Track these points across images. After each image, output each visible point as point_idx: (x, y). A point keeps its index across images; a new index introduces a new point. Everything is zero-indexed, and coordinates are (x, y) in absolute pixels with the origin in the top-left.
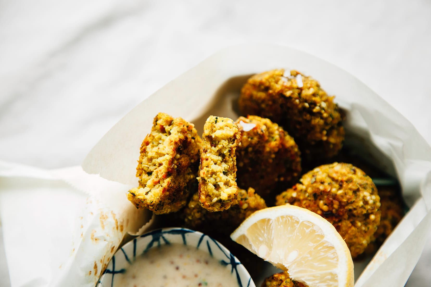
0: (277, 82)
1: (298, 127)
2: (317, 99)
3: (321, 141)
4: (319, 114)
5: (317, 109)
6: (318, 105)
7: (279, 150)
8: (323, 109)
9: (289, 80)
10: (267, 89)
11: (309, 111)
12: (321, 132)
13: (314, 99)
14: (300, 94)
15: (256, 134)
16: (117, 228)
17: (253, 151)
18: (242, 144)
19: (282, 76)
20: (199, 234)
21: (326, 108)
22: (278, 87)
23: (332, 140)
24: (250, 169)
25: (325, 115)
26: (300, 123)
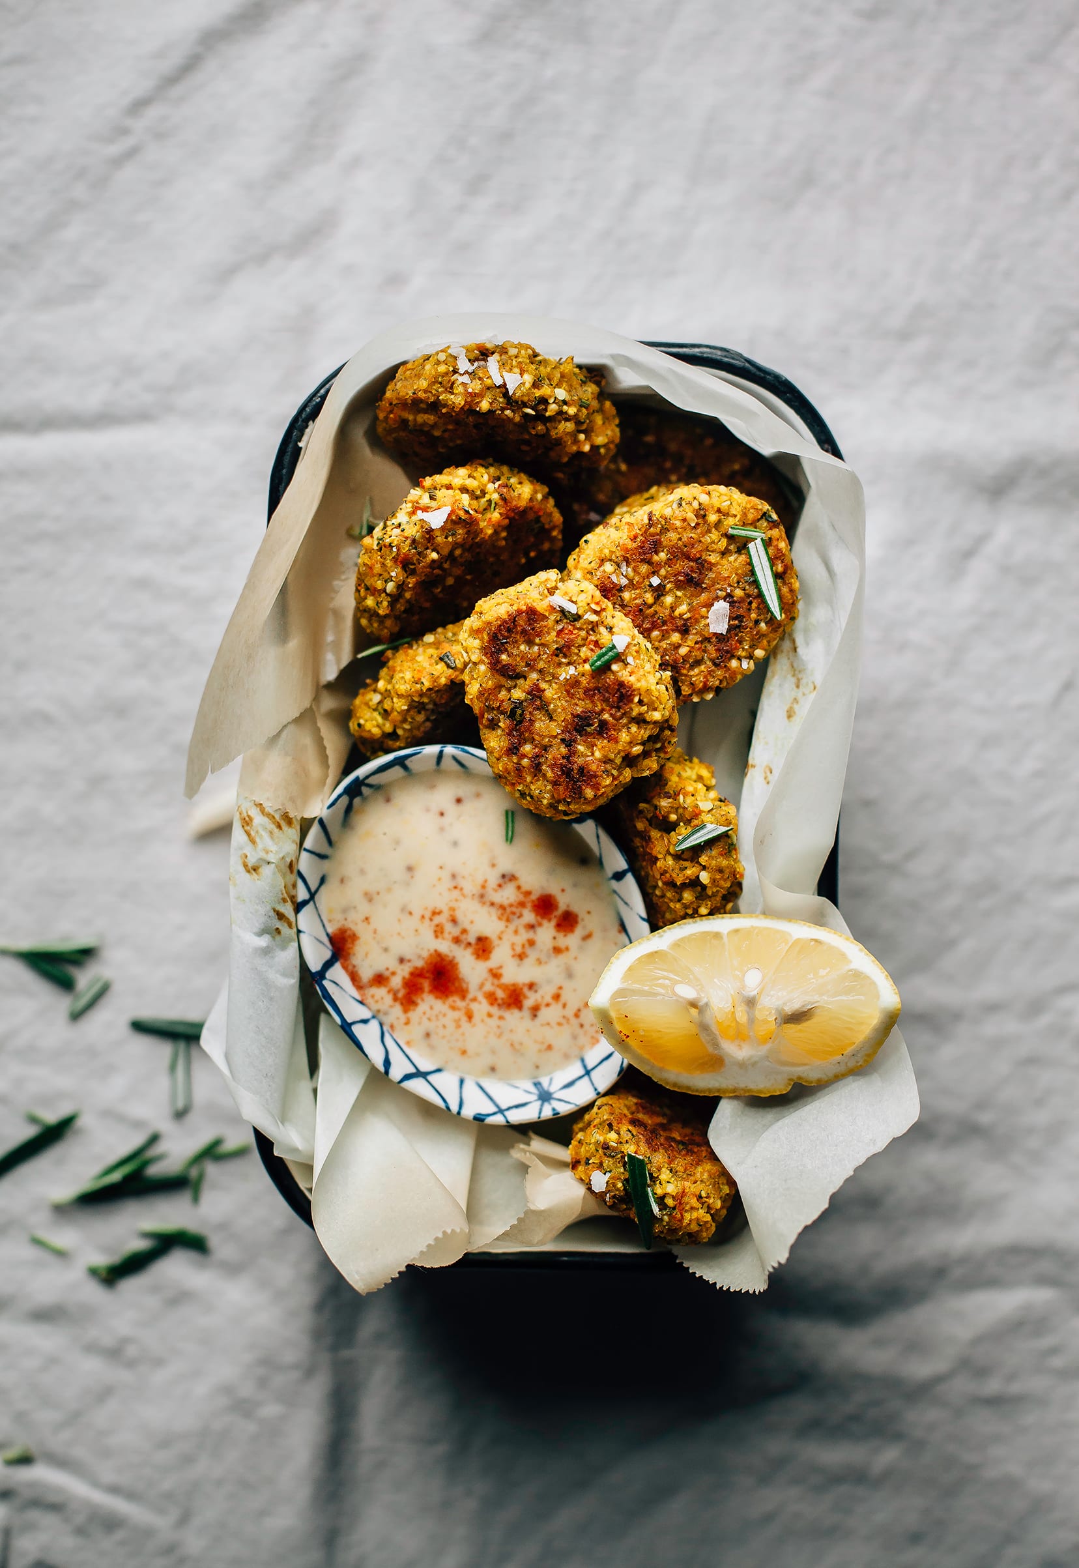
0: (450, 389)
1: (525, 448)
2: (545, 391)
3: (580, 454)
4: (561, 415)
5: (553, 408)
6: (551, 401)
7: (511, 519)
8: (565, 402)
9: (472, 375)
10: (434, 406)
11: (540, 417)
12: (576, 441)
13: (538, 393)
14: (506, 394)
15: (459, 522)
16: (279, 827)
17: (464, 550)
18: (438, 553)
19: (455, 372)
20: (432, 750)
21: (568, 398)
22: (457, 400)
23: (600, 440)
24: (468, 577)
25: (572, 411)
26: (527, 443)
